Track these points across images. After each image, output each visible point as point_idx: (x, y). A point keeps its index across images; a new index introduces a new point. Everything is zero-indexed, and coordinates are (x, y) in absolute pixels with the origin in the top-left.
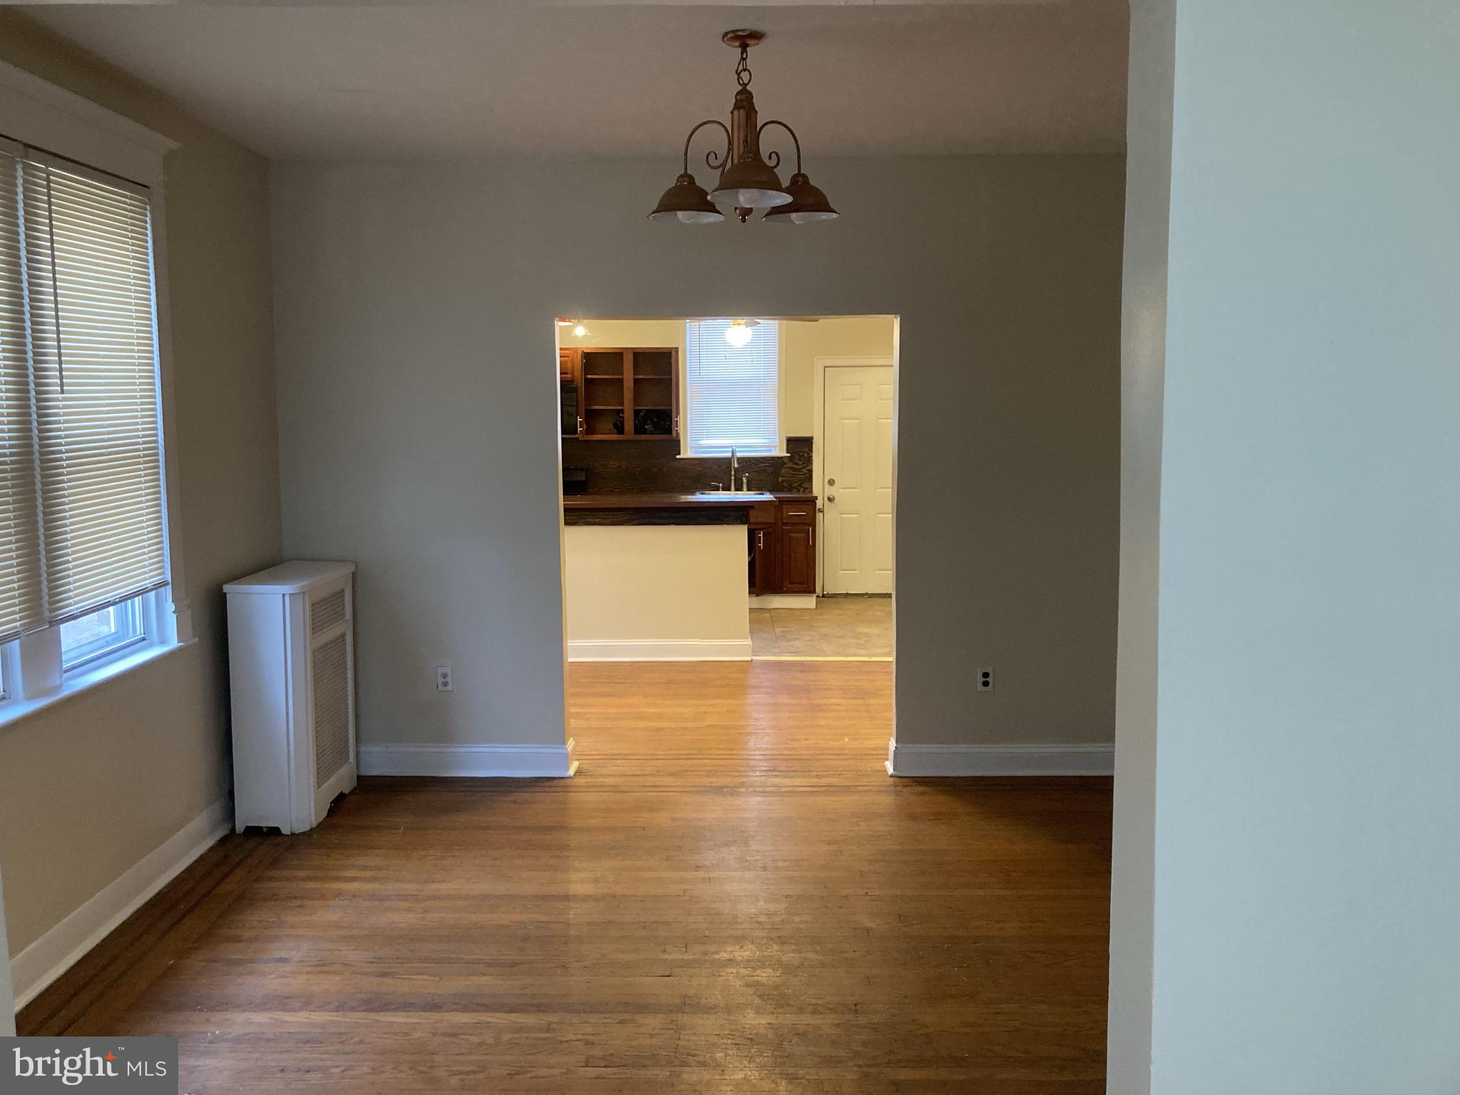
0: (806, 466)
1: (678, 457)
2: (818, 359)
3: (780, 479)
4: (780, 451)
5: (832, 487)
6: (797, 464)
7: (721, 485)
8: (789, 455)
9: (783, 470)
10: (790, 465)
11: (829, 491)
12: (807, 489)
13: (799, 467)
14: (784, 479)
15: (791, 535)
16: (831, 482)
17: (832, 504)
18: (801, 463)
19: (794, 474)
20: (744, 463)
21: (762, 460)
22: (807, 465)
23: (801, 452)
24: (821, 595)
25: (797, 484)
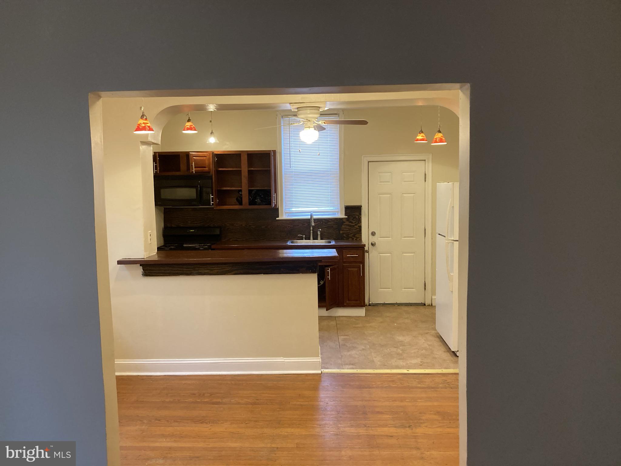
0: (357, 224)
1: (277, 219)
2: (364, 157)
3: (341, 232)
4: (341, 215)
5: (373, 237)
6: (352, 223)
7: (304, 236)
8: (347, 217)
9: (343, 226)
10: (347, 223)
11: (372, 239)
12: (358, 238)
13: (353, 224)
14: (344, 232)
15: (349, 269)
16: (373, 234)
17: (374, 248)
18: (354, 222)
19: (350, 229)
20: (319, 223)
21: (330, 220)
22: (358, 223)
23: (354, 215)
24: (368, 305)
25: (352, 235)
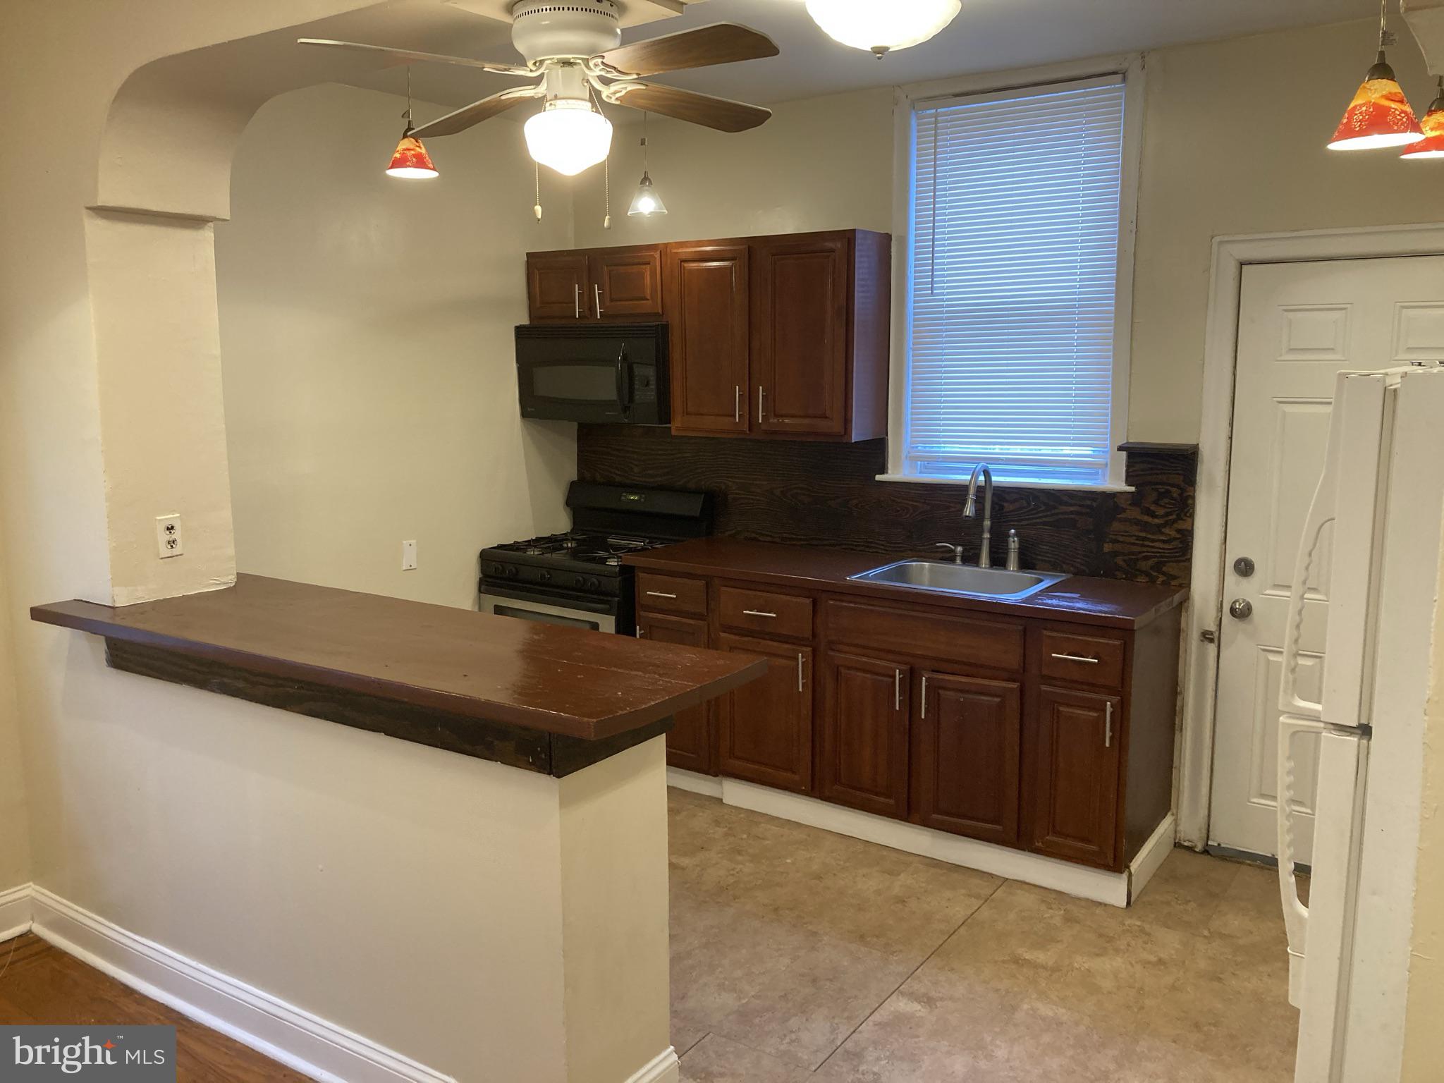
0: (1174, 521)
1: (878, 477)
2: (1221, 243)
3: (1107, 548)
4: (1114, 481)
5: (1244, 582)
6: (1154, 516)
7: (959, 549)
8: (1133, 489)
9: (1116, 526)
10: (1133, 513)
11: (1238, 589)
12: (1175, 578)
13: (1157, 521)
14: (1118, 547)
15: (1061, 709)
16: (1245, 568)
17: (1241, 625)
18: (1161, 512)
19: (1144, 539)
20: (1025, 503)
21: (1065, 498)
22: (1179, 518)
23: (1163, 484)
24: (1199, 848)
25: (1150, 562)
